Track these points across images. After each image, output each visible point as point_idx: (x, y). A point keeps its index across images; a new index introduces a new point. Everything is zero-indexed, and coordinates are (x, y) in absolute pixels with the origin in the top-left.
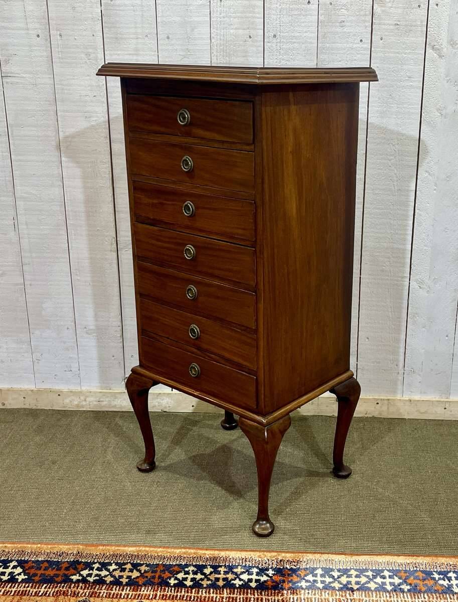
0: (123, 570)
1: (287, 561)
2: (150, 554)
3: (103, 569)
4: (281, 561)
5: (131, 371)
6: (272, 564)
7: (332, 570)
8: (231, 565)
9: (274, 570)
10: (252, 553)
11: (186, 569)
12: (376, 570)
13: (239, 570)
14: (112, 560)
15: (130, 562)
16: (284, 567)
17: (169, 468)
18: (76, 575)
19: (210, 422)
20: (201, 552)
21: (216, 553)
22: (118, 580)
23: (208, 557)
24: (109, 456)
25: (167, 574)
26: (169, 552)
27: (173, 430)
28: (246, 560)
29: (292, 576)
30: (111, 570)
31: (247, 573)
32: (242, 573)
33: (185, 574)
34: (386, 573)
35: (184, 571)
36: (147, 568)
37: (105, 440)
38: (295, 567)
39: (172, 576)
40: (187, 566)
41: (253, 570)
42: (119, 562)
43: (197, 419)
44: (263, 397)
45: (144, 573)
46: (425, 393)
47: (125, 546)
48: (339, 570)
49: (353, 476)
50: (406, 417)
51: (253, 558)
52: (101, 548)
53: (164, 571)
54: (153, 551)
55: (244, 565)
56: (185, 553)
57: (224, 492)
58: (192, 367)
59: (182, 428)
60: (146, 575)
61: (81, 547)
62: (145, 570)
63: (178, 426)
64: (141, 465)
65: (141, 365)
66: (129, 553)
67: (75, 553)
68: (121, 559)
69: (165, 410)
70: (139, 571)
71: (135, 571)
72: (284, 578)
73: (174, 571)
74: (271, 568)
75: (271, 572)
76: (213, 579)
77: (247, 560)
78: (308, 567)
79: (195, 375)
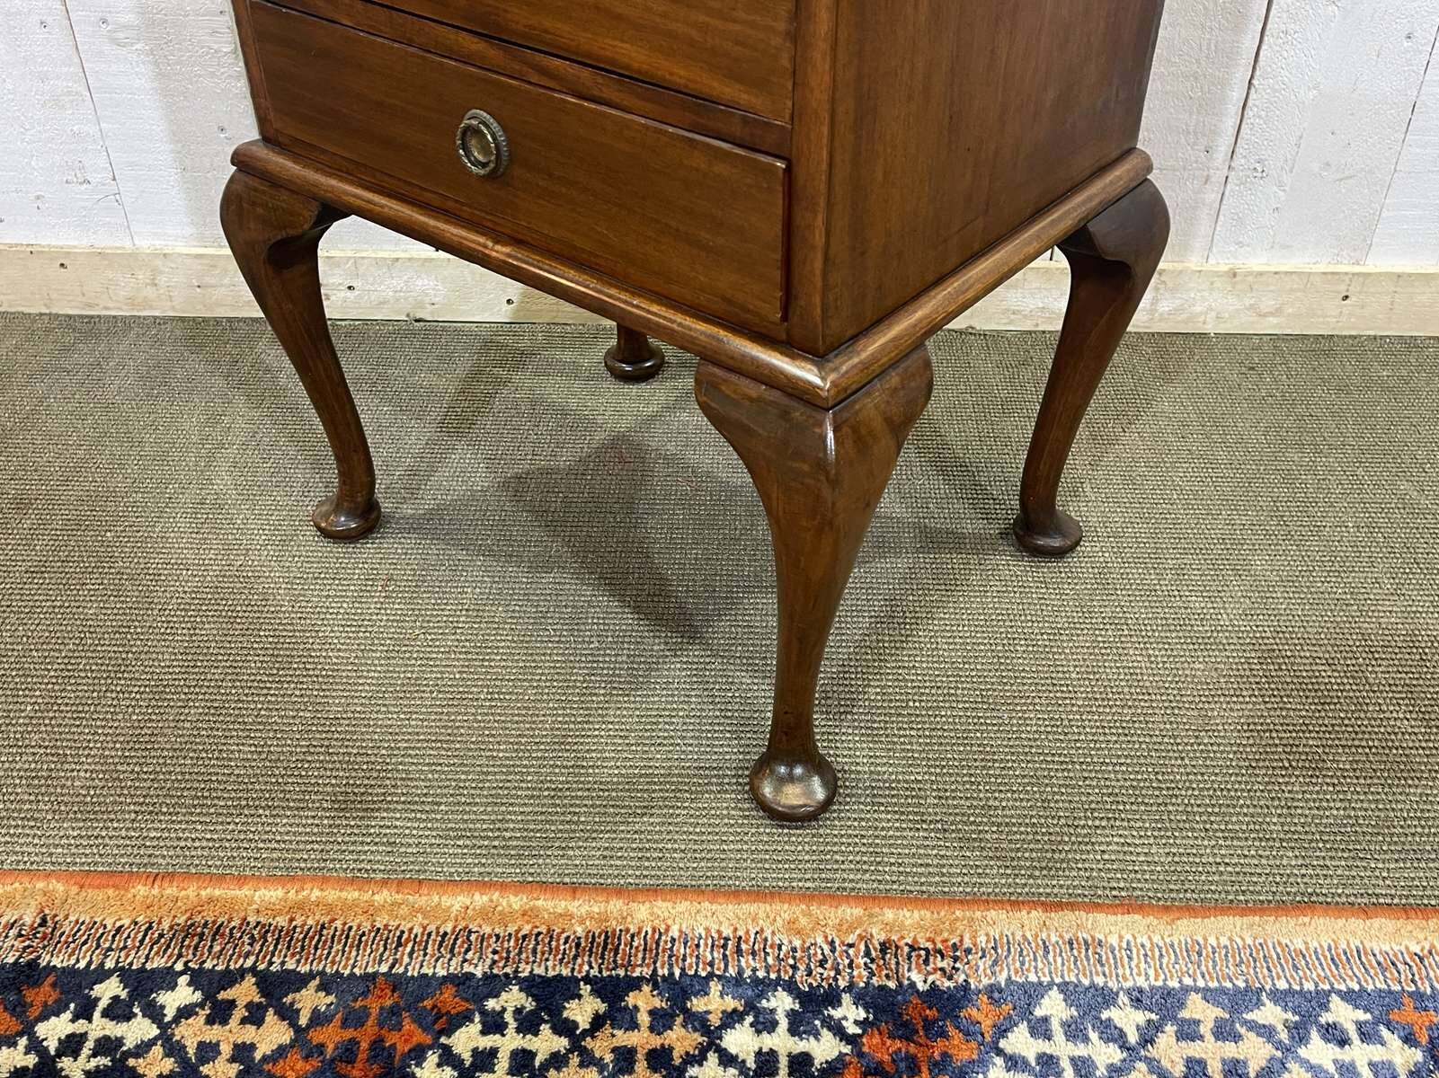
0: (220, 1013)
1: (913, 948)
2: (338, 924)
3: (136, 1010)
4: (884, 947)
5: (233, 163)
6: (850, 966)
7: (1108, 998)
8: (677, 972)
9: (860, 998)
10: (760, 909)
11: (491, 1004)
12: (1290, 992)
13: (714, 1003)
14: (180, 956)
15: (253, 970)
16: (900, 985)
17: (431, 525)
18: (15, 1044)
19: (568, 356)
20: (551, 905)
21: (616, 906)
22: (195, 1070)
23: (580, 931)
24: (223, 481)
25: (410, 1033)
26: (420, 910)
27: (445, 383)
28: (738, 946)
29: (943, 1034)
30: (170, 1013)
31: (749, 1019)
32: (731, 1019)
33: (484, 1033)
34: (1343, 1014)
35: (483, 1013)
36: (324, 1001)
37: (213, 420)
38: (947, 984)
39: (428, 1040)
40: (494, 984)
41: (773, 1004)
42: (208, 965)
43: (525, 343)
44: (818, 264)
45: (309, 1027)
46: (1285, 247)
47: (241, 880)
48: (1138, 999)
49: (1086, 546)
50: (1210, 329)
51: (768, 933)
52: (141, 890)
53: (394, 1012)
54: (355, 903)
55: (732, 972)
56: (485, 914)
57: (629, 618)
58: (468, 128)
59: (476, 375)
60: (317, 1036)
61: (60, 887)
62: (315, 1011)
63: (463, 366)
64: (326, 516)
65: (268, 138)
66: (252, 919)
67: (28, 920)
68: (217, 948)
69: (419, 316)
70: (289, 1015)
71: (270, 1017)
72: (912, 1048)
73: (439, 1016)
74: (851, 987)
75: (850, 1013)
76: (608, 1058)
77: (744, 947)
78: (1002, 979)
79: (484, 165)
